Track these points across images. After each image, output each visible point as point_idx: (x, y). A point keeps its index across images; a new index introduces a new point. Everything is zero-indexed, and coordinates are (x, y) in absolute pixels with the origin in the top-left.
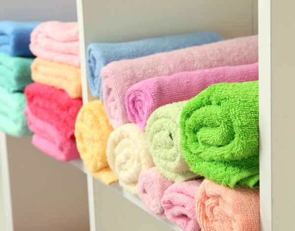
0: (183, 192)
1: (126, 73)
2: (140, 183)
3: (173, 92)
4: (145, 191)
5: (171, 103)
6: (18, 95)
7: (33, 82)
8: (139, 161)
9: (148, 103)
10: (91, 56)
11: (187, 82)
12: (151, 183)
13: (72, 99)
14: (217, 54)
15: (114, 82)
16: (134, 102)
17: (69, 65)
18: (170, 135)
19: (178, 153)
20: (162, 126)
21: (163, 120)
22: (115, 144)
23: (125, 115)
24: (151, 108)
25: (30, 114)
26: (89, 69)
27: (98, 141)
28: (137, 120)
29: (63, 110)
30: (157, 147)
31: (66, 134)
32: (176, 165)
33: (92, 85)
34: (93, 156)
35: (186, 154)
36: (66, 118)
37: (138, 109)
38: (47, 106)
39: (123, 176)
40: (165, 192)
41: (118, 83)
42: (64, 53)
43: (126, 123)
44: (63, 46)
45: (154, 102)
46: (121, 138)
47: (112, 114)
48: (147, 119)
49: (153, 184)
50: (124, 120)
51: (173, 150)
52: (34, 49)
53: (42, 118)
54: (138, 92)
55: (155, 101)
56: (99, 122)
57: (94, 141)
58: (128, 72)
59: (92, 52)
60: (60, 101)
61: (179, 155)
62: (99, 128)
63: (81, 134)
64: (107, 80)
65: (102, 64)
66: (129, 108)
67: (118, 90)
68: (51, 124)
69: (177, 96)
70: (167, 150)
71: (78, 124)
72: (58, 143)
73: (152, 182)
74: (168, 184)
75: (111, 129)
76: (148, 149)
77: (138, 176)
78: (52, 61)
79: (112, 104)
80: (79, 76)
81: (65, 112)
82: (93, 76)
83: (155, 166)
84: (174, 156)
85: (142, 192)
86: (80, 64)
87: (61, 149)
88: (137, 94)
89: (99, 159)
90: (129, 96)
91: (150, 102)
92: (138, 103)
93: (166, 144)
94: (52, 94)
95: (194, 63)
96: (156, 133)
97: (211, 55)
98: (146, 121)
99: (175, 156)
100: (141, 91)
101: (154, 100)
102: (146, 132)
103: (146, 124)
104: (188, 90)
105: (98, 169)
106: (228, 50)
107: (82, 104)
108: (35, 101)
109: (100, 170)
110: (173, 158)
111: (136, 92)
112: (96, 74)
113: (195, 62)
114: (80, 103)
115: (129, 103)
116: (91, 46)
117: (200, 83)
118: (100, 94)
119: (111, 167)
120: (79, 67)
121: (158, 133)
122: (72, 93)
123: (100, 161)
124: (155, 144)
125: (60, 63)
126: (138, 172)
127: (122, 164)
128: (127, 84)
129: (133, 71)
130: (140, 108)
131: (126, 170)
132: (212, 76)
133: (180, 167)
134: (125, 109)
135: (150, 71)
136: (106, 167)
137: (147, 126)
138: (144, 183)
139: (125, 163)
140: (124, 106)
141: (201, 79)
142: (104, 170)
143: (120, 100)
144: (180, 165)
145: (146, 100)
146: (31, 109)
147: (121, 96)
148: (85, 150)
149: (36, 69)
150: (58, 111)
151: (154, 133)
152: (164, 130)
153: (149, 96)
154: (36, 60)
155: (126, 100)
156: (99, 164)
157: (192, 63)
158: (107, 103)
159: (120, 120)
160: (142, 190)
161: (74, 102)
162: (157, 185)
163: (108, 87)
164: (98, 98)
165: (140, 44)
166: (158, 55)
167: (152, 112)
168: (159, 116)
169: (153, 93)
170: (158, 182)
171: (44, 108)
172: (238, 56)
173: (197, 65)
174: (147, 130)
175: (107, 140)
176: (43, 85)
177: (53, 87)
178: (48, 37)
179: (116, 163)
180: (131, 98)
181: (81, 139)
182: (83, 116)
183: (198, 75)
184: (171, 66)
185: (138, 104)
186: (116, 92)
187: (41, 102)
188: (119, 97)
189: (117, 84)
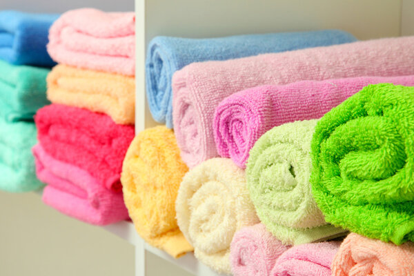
0: (309, 258)
1: (215, 80)
2: (234, 249)
3: (291, 108)
4: (240, 262)
5: (293, 121)
6: (21, 126)
7: (49, 103)
8: (233, 215)
9: (252, 123)
10: (154, 55)
11: (313, 95)
12: (254, 248)
13: (118, 125)
14: (354, 60)
15: (197, 92)
16: (227, 123)
17: (115, 73)
18: (291, 169)
19: (304, 196)
20: (277, 157)
21: (279, 146)
22: (192, 192)
23: (210, 144)
24: (256, 130)
25: (42, 154)
26: (149, 77)
27: (162, 188)
28: (230, 152)
29: (101, 143)
30: (267, 190)
31: (105, 181)
32: (299, 216)
33: (153, 102)
34: (152, 212)
35: (319, 196)
36: (105, 156)
37: (234, 133)
38: (73, 139)
39: (202, 242)
40: (278, 261)
41: (202, 95)
42: (107, 55)
43: (211, 157)
44: (106, 44)
45: (262, 121)
46: (204, 180)
47: (189, 144)
48: (250, 148)
49: (255, 250)
50: (209, 153)
51: (296, 193)
52: (53, 50)
53: (63, 159)
54: (236, 106)
55: (265, 119)
56: (164, 158)
57: (155, 188)
58: (218, 78)
59: (157, 50)
60: (97, 130)
61: (306, 199)
62: (165, 167)
63: (132, 178)
64: (182, 90)
65: (173, 67)
66: (219, 133)
67: (202, 105)
68: (80, 166)
69: (297, 116)
70: (283, 193)
71: (128, 163)
72: (91, 195)
73: (255, 246)
74: (280, 249)
75: (185, 169)
76: (249, 196)
77: (229, 240)
78: (84, 68)
79: (188, 130)
80: (131, 89)
81: (105, 146)
82: (155, 88)
83: (259, 222)
84: (296, 202)
85: (237, 264)
86: (134, 70)
87: (96, 205)
88: (233, 110)
89: (162, 216)
90: (219, 114)
91: (256, 122)
92: (234, 124)
93: (283, 184)
94: (83, 119)
95: (319, 70)
96: (266, 167)
97: (346, 61)
98: (249, 151)
99: (298, 201)
100: (241, 105)
101: (262, 117)
102: (248, 168)
103: (248, 155)
104: (314, 107)
105: (159, 232)
106: (371, 54)
107: (133, 134)
108: (52, 132)
109: (163, 234)
110: (294, 205)
111: (233, 106)
112: (160, 86)
113: (321, 69)
114: (131, 131)
115: (219, 125)
116: (157, 40)
117: (333, 97)
118: (168, 114)
119: (182, 228)
120: (133, 76)
121: (269, 169)
122: (117, 115)
123: (165, 219)
124: (264, 186)
125: (100, 70)
126: (230, 234)
127: (202, 222)
128: (217, 96)
129: (225, 78)
130: (237, 132)
131: (209, 231)
132: (351, 88)
133: (305, 218)
134: (212, 135)
135: (251, 78)
136: (174, 230)
137: (250, 159)
138: (241, 248)
139: (207, 220)
140: (211, 130)
141: (333, 91)
142: (169, 234)
143: (204, 120)
144: (305, 216)
145: (249, 118)
146: (44, 145)
147: (206, 115)
148: (138, 204)
149: (55, 83)
150: (93, 146)
151: (261, 169)
152: (280, 162)
153: (255, 111)
154: (56, 69)
155: (214, 120)
156: (163, 224)
157: (317, 69)
158: (180, 128)
159: (202, 153)
160: (236, 260)
161: (121, 130)
162: (264, 251)
163: (184, 102)
164: (163, 123)
165: (233, 42)
166: (262, 57)
167: (259, 137)
168: (272, 142)
169: (261, 107)
170: (266, 245)
171: (69, 142)
172: (387, 64)
173: (324, 73)
174: (248, 165)
175: (177, 186)
176: (66, 107)
177: (84, 109)
178: (79, 31)
179: (193, 221)
180: (222, 118)
181: (133, 186)
182: (139, 149)
183: (329, 85)
184: (284, 73)
185: (234, 126)
186: (199, 108)
187: (63, 133)
188: (204, 116)
189: (200, 95)
